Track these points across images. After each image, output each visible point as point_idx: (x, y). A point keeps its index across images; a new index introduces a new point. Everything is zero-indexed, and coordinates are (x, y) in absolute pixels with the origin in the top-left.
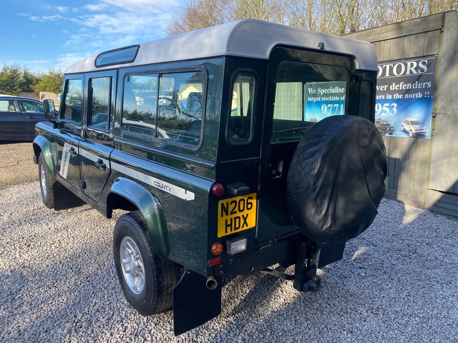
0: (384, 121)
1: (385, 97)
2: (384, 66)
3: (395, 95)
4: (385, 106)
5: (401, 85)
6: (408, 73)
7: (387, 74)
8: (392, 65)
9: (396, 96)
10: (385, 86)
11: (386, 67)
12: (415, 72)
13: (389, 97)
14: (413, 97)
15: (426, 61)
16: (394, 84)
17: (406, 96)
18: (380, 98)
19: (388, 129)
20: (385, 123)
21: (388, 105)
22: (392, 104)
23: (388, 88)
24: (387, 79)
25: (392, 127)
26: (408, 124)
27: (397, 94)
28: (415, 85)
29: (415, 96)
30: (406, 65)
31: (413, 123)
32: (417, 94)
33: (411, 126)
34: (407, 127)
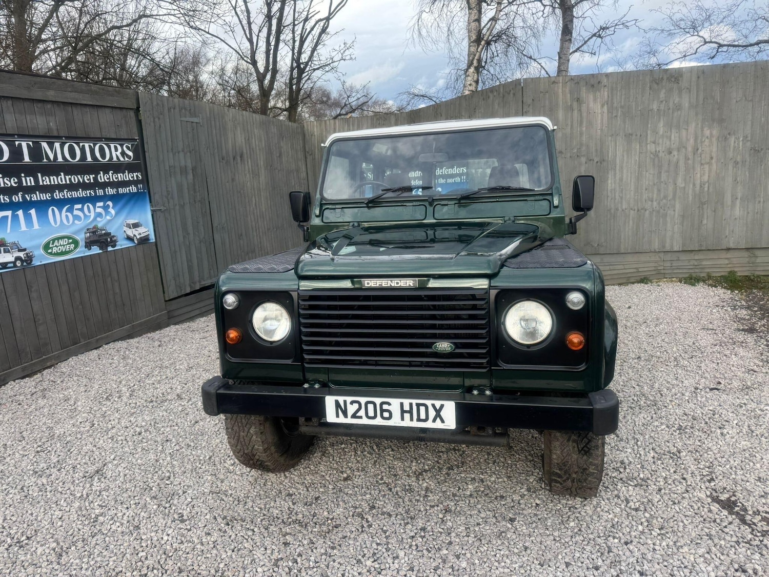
0: (101, 230)
1: (95, 192)
2: (81, 144)
3: (106, 190)
4: (98, 207)
5: (110, 174)
6: (115, 159)
7: (89, 159)
8: (92, 145)
9: (108, 191)
10: (91, 176)
11: (83, 146)
12: (122, 159)
13: (100, 192)
14: (128, 192)
15: (130, 146)
16: (101, 172)
17: (121, 191)
18: (88, 195)
19: (109, 240)
20: (103, 232)
21: (101, 204)
22: (108, 203)
23: (95, 179)
24: (90, 165)
25: (114, 236)
26: (130, 228)
27: (109, 188)
28: (126, 175)
29: (129, 190)
30: (109, 148)
31: (136, 226)
32: (131, 188)
33: (133, 230)
34: (130, 233)
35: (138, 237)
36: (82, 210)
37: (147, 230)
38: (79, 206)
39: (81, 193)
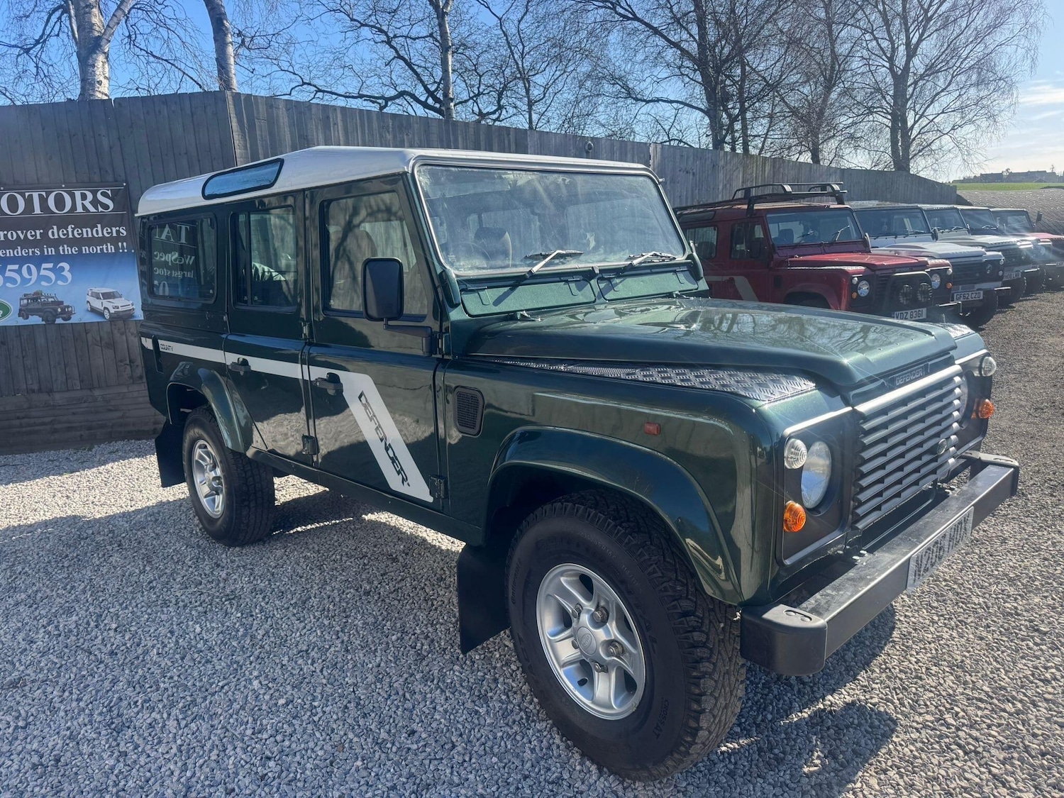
0: (47, 297)
1: (42, 251)
2: (27, 194)
3: (61, 248)
4: (45, 269)
5: (70, 230)
6: (80, 209)
7: (37, 210)
8: (44, 193)
9: (64, 250)
10: (38, 232)
11: (31, 196)
12: (92, 209)
13: (50, 251)
14: (99, 252)
15: (109, 192)
16: (55, 227)
17: (85, 250)
18: (31, 254)
19: (59, 310)
20: (50, 300)
21: (50, 265)
22: (61, 264)
23: (44, 235)
24: (38, 218)
25: (68, 307)
26: (98, 298)
27: (65, 246)
28: (97, 231)
29: (102, 250)
30: (72, 196)
31: (107, 296)
32: (105, 247)
33: (104, 301)
34: (97, 304)
35: (112, 311)
36: (19, 271)
37: (130, 303)
38: (16, 267)
39: (19, 252)
